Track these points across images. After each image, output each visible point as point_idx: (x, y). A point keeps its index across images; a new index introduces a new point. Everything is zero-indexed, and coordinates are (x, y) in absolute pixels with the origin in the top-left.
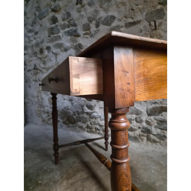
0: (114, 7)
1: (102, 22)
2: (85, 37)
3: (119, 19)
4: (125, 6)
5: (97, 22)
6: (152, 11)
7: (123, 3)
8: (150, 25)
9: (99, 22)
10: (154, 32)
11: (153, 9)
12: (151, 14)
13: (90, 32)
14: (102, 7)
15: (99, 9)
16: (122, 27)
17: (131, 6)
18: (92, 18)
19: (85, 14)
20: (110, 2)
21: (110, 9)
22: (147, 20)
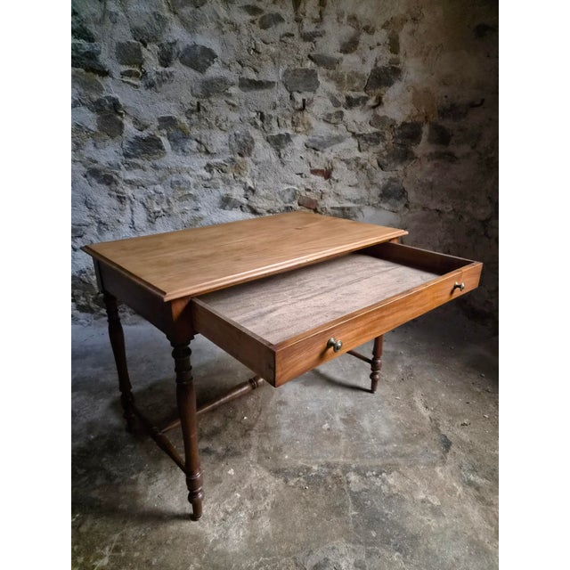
0: (212, 26)
1: (178, 53)
2: (128, 83)
3: (224, 63)
4: (239, 33)
5: (163, 50)
6: (295, 70)
7: (232, 24)
8: (292, 98)
9: (170, 54)
10: (299, 115)
11: (298, 66)
12: (295, 75)
13: (145, 73)
14: (175, 13)
15: (167, 15)
16: (233, 85)
17: (252, 39)
18: (147, 34)
19: (121, 14)
20: (198, 7)
21: (201, 27)
22: (286, 86)
